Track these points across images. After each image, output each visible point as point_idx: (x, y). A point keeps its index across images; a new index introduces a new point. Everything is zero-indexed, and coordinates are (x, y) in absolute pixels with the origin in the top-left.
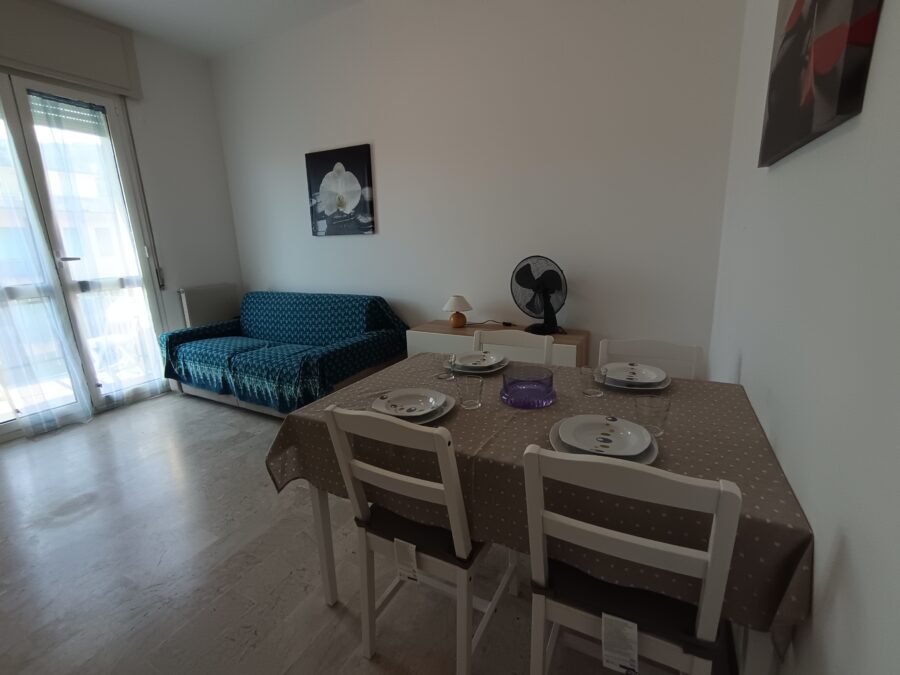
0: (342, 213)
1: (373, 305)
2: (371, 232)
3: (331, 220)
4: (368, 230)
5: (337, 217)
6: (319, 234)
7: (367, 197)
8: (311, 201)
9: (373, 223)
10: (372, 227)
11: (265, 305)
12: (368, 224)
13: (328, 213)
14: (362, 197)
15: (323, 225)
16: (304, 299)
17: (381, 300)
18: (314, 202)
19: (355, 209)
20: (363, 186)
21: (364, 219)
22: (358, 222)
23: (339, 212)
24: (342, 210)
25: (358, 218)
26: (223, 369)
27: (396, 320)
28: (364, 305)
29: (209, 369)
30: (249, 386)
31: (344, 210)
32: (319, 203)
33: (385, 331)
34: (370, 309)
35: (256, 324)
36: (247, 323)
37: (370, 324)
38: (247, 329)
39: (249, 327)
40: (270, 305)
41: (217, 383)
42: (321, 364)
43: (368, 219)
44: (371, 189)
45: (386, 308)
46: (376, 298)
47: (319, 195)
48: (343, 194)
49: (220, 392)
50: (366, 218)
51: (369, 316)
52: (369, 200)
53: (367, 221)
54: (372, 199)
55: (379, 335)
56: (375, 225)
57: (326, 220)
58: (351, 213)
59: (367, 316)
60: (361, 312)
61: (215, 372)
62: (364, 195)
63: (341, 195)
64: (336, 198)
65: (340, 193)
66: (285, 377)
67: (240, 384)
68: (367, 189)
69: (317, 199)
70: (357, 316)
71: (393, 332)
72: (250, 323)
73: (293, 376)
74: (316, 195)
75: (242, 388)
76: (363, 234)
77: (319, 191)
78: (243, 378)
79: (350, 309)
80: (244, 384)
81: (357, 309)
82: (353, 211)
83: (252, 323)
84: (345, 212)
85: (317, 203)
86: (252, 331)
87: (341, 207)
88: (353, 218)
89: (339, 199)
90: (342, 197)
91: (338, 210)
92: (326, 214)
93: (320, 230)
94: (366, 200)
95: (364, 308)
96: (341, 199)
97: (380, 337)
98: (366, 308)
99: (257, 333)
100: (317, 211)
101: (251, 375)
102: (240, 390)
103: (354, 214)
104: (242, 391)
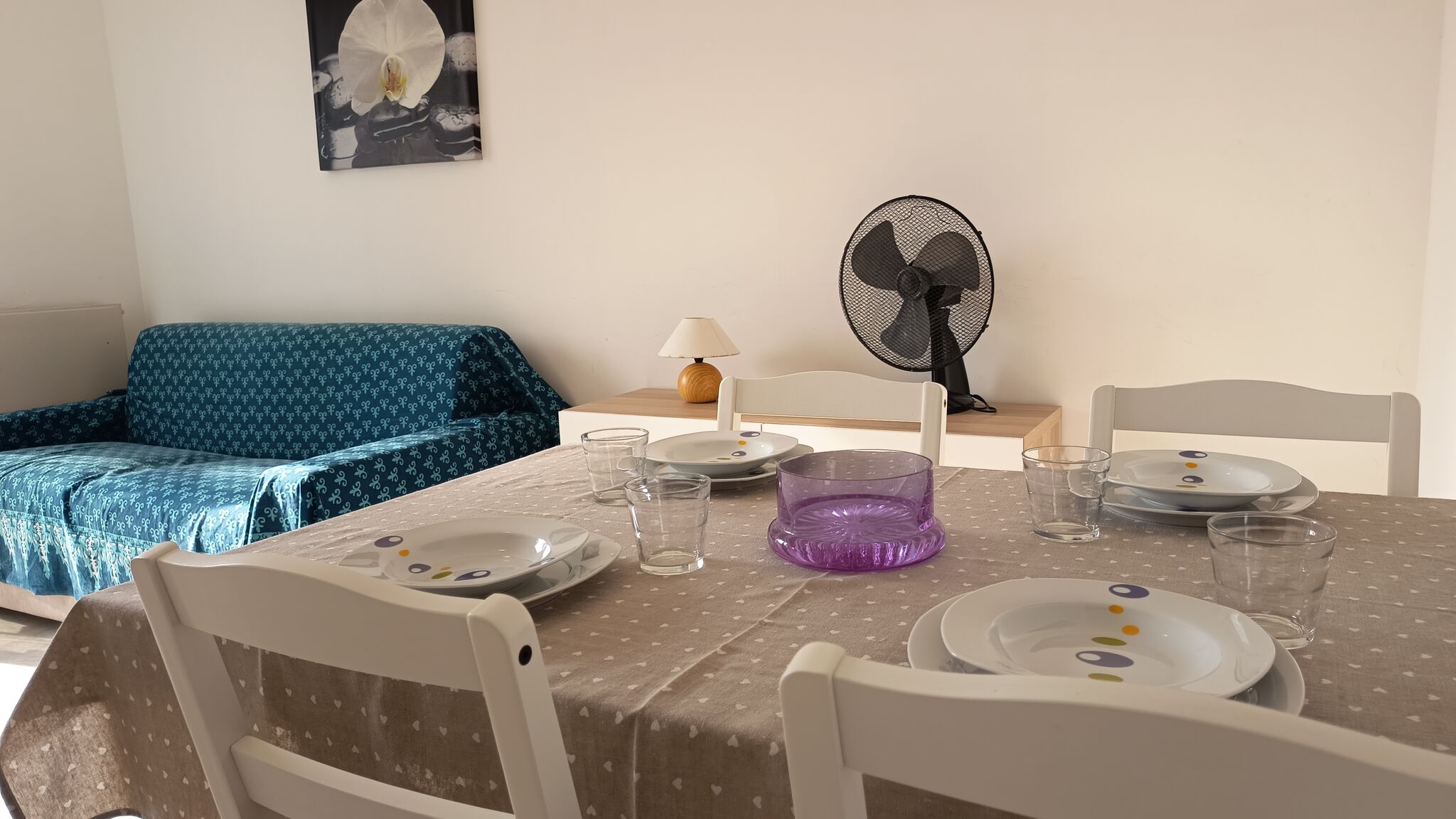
0: (397, 107)
1: (476, 349)
2: (473, 155)
3: (367, 126)
4: (462, 149)
5: (383, 117)
6: (336, 164)
7: (461, 62)
8: (316, 78)
9: (476, 130)
10: (471, 141)
11: (190, 356)
12: (464, 133)
13: (360, 108)
14: (448, 60)
15: (346, 141)
16: (292, 338)
17: (500, 337)
18: (325, 79)
19: (430, 94)
20: (449, 31)
21: (451, 121)
22: (437, 129)
23: (388, 105)
24: (396, 99)
25: (438, 118)
26: (49, 523)
27: (538, 388)
28: (451, 346)
29: (12, 525)
30: (118, 570)
31: (401, 99)
32: (337, 82)
33: (506, 418)
34: (467, 359)
35: (166, 407)
36: (141, 407)
37: (464, 398)
38: (143, 423)
39: (147, 417)
40: (203, 358)
41: (33, 563)
42: (309, 499)
43: (462, 119)
44: (472, 37)
45: (511, 356)
46: (484, 329)
47: (337, 60)
48: (398, 55)
49: (40, 589)
50: (458, 117)
51: (462, 377)
52: (465, 68)
53: (461, 127)
54: (476, 65)
55: (488, 427)
56: (480, 138)
57: (354, 127)
58: (419, 105)
59: (456, 377)
60: (441, 368)
61: (27, 531)
62: (453, 55)
63: (392, 60)
64: (380, 67)
65: (391, 55)
66: (212, 538)
67: (93, 564)
68: (460, 39)
69: (332, 73)
70: (431, 377)
71: (529, 419)
72: (151, 406)
73: (234, 535)
74: (329, 61)
75: (97, 575)
76: (452, 160)
77: (335, 50)
78: (100, 546)
79: (412, 360)
80: (104, 565)
81: (431, 358)
82: (425, 101)
83: (155, 405)
84: (404, 103)
85: (332, 83)
86: (156, 427)
87: (393, 90)
88: (424, 119)
89: (389, 71)
90: (398, 66)
91: (386, 98)
92: (356, 111)
93: (338, 154)
94: (456, 70)
95: (451, 354)
96: (393, 70)
97: (492, 433)
98: (456, 357)
99: (168, 431)
100: (333, 105)
101: (123, 538)
102: (93, 580)
103: (428, 108)
104: (98, 582)
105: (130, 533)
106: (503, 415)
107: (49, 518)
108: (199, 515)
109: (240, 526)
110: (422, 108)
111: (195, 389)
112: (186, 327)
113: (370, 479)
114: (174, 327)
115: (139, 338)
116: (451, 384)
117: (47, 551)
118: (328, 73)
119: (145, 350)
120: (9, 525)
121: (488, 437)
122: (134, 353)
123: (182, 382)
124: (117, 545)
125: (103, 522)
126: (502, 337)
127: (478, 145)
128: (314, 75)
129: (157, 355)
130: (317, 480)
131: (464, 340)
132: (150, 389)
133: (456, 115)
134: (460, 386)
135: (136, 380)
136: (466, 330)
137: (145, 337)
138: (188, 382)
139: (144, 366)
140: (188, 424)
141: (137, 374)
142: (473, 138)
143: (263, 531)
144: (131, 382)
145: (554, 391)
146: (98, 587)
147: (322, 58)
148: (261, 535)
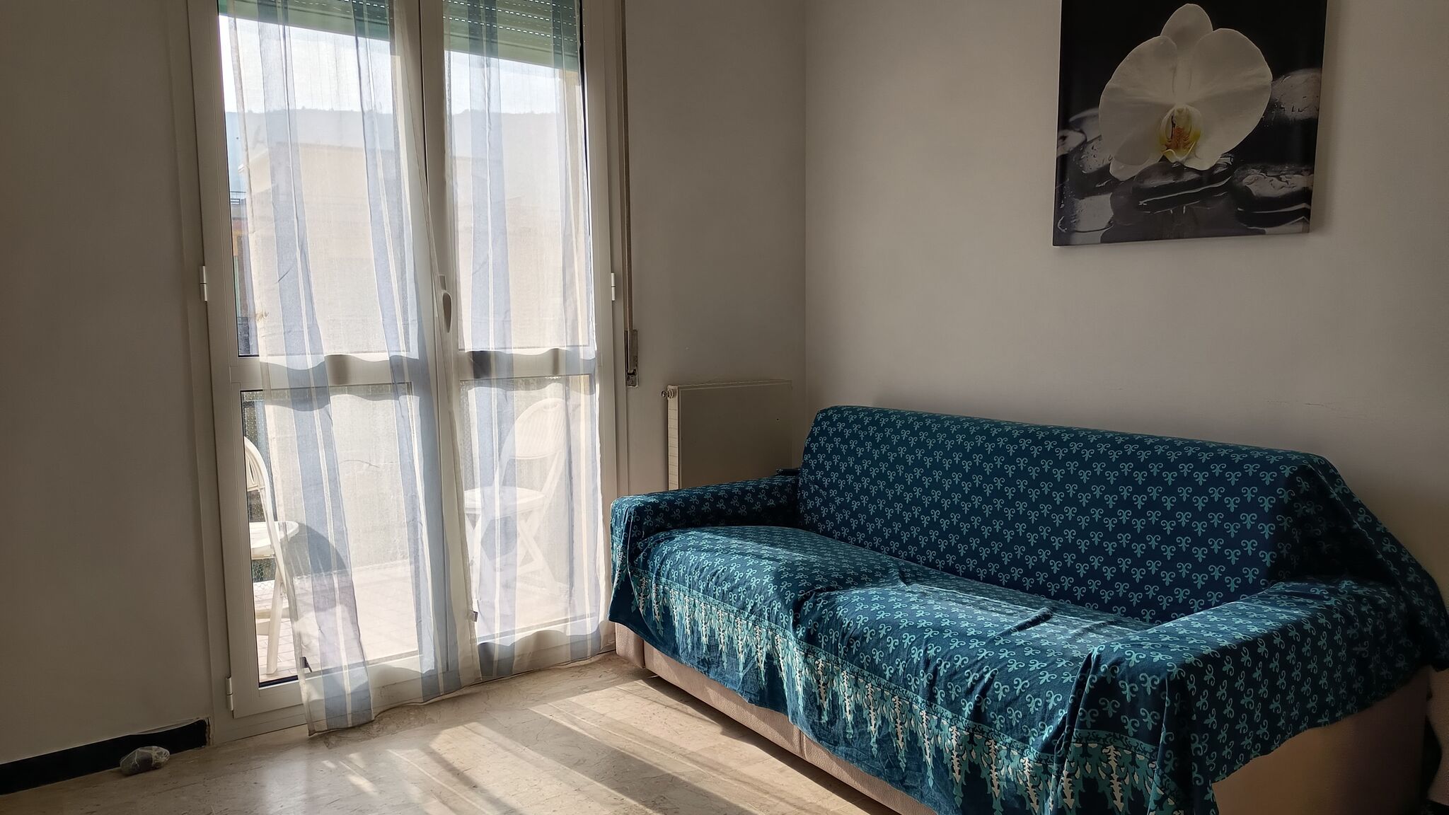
0: (1181, 169)
1: (1305, 485)
2: (1300, 227)
3: (1131, 193)
4: (1281, 220)
5: (1158, 181)
6: (1077, 237)
7: (1295, 108)
8: (1062, 138)
9: (1306, 195)
10: (1297, 210)
11: (876, 446)
12: (1285, 200)
13: (1123, 172)
14: (1272, 105)
15: (1096, 211)
17: (1326, 466)
18: (1075, 139)
19: (1237, 152)
20: (1279, 70)
21: (1271, 184)
22: (1242, 195)
23: (1165, 166)
24: (1180, 159)
25: (1245, 181)
26: (772, 630)
27: (1388, 547)
28: (1267, 479)
29: (729, 621)
30: (853, 706)
31: (1187, 159)
32: (1093, 140)
34: (1293, 500)
35: (845, 497)
36: (817, 493)
37: (1284, 552)
38: (816, 510)
39: (822, 504)
40: (893, 449)
41: (748, 668)
43: (1287, 182)
44: (1316, 74)
45: (1347, 499)
46: (1310, 458)
47: (1096, 116)
48: (1192, 105)
49: (753, 696)
50: (1280, 180)
51: (1285, 524)
52: (1300, 116)
53: (1283, 191)
54: (1321, 110)
56: (1310, 205)
57: (1109, 196)
58: (1216, 166)
59: (1277, 523)
60: (1250, 507)
61: (746, 632)
62: (1285, 100)
63: (1180, 111)
64: (1160, 121)
65: (1181, 105)
66: (1003, 711)
67: (823, 691)
68: (1299, 79)
69: (1085, 132)
70: (1233, 517)
72: (828, 494)
74: (1085, 117)
75: (826, 705)
76: (1263, 233)
77: (1095, 103)
78: (832, 673)
79: (1201, 491)
80: (835, 695)
81: (1233, 491)
82: (1228, 160)
83: (833, 493)
84: (1192, 164)
85: (1085, 143)
86: (831, 517)
87: (1177, 148)
88: (1223, 183)
89: (1174, 125)
90: (1189, 117)
91: (1164, 159)
92: (1115, 176)
93: (1082, 226)
94: (1286, 119)
95: (1268, 490)
96: (1180, 124)
98: (1275, 495)
99: (846, 523)
100: (1083, 168)
101: (866, 673)
102: (820, 708)
103: (1230, 170)
104: (825, 713)
107: (773, 625)
110: (1220, 170)
111: (882, 484)
112: (869, 412)
113: (1235, 678)
114: (854, 410)
115: (816, 419)
116: (1266, 530)
117: (764, 658)
118: (1081, 132)
119: (823, 433)
122: (811, 434)
123: (866, 473)
124: (857, 678)
127: (1306, 213)
128: (1061, 134)
129: (837, 440)
131: (1287, 472)
132: (827, 475)
133: (1278, 177)
134: (1279, 535)
135: (813, 463)
136: (1286, 458)
137: (825, 419)
138: (873, 474)
139: (822, 450)
140: (870, 519)
141: (814, 457)
142: (1303, 206)
143: (1094, 726)
144: (806, 465)
145: (1410, 554)
146: (825, 718)
147: (1076, 114)
148: (1091, 731)
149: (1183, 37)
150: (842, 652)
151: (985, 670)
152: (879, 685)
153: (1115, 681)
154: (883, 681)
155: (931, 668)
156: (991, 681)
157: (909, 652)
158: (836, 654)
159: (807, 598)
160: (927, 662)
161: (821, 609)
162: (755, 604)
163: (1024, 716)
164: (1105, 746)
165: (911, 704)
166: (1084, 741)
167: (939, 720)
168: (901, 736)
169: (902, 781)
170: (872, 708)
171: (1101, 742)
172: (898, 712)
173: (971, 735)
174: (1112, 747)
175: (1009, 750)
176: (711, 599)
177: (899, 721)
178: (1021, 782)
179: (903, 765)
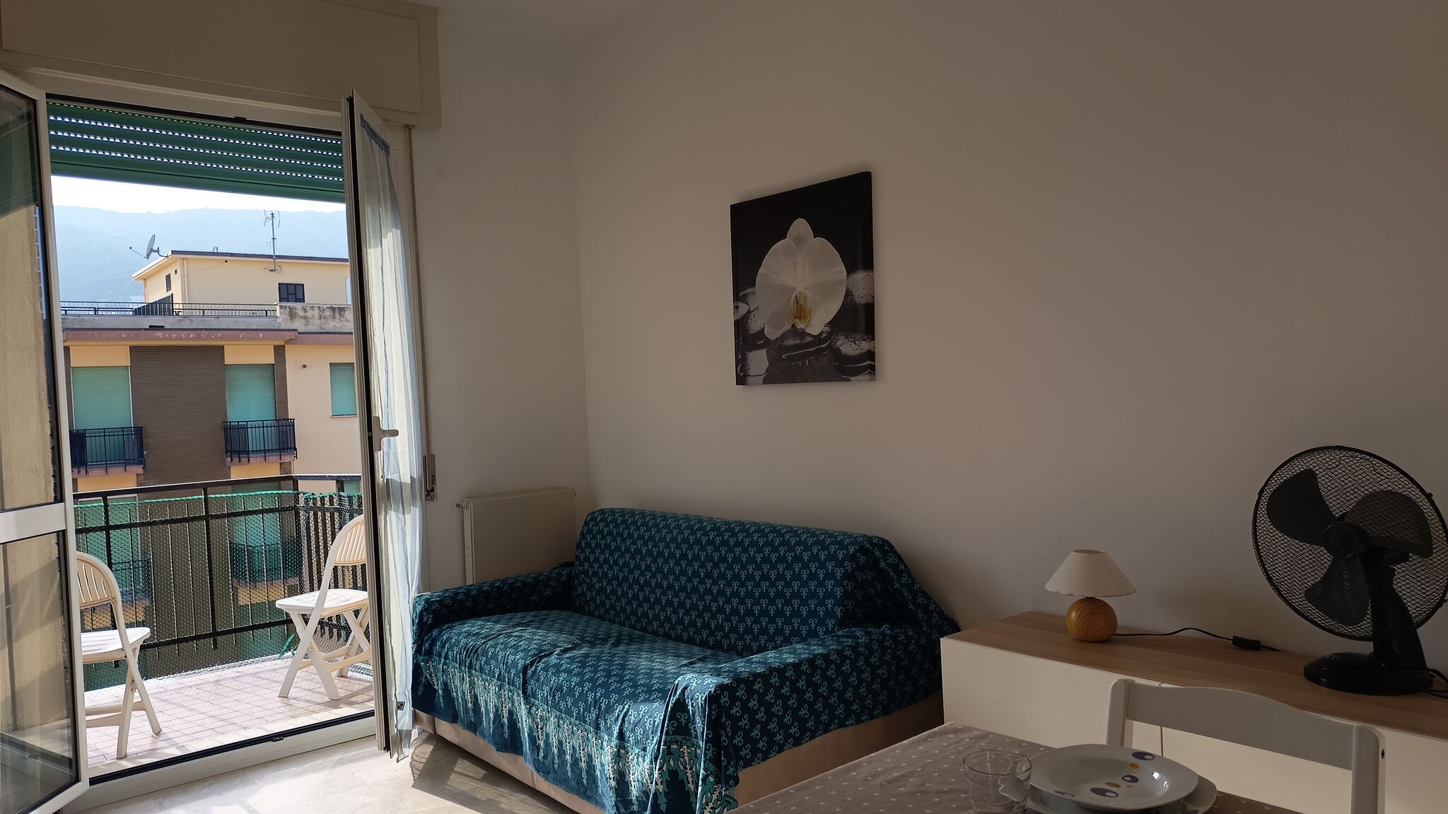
0: (803, 334)
1: (862, 559)
2: (868, 377)
3: (777, 349)
4: (857, 372)
5: (790, 342)
6: (750, 380)
7: (860, 297)
8: (736, 308)
9: (871, 355)
10: (865, 366)
11: (624, 540)
12: (860, 358)
13: (772, 334)
14: (848, 293)
15: (759, 361)
16: (706, 532)
17: (885, 547)
18: (744, 309)
19: (830, 323)
20: (851, 270)
21: (849, 347)
22: (837, 354)
23: (795, 332)
24: (803, 327)
25: (838, 344)
26: (511, 691)
27: (920, 600)
28: (840, 556)
29: (485, 688)
31: (807, 326)
32: (753, 311)
33: (889, 632)
34: (854, 569)
35: (602, 583)
36: (584, 581)
37: (850, 607)
38: (584, 595)
39: (587, 590)
40: (634, 543)
41: (497, 724)
42: (714, 711)
43: (859, 345)
44: (871, 274)
45: (895, 567)
46: (870, 539)
47: (754, 293)
48: (806, 289)
49: (500, 746)
50: (856, 344)
51: (849, 587)
52: (863, 301)
53: (858, 352)
54: (873, 297)
55: (871, 640)
56: (874, 361)
57: (766, 350)
58: (822, 332)
59: (844, 586)
60: (831, 576)
61: (495, 695)
62: (854, 290)
63: (800, 293)
64: (790, 299)
65: (800, 288)
66: (633, 731)
67: (540, 734)
68: (860, 276)
69: (749, 304)
70: (821, 584)
71: (910, 633)
72: (591, 581)
73: (650, 732)
74: (748, 294)
75: (542, 745)
76: (849, 380)
77: (754, 285)
78: (546, 719)
79: (805, 566)
80: (547, 736)
81: (822, 565)
82: (828, 329)
83: (595, 580)
84: (809, 330)
85: (749, 312)
86: (593, 600)
87: (800, 319)
88: (825, 345)
89: (797, 302)
90: (805, 297)
91: (794, 326)
92: (768, 336)
93: (751, 372)
94: (856, 303)
95: (840, 564)
96: (801, 303)
97: (875, 647)
98: (844, 567)
99: (603, 604)
100: (749, 330)
101: (564, 716)
102: (538, 747)
103: (830, 335)
104: (541, 751)
105: (569, 712)
106: (885, 628)
107: (511, 687)
108: (624, 708)
109: (656, 724)
110: (824, 335)
111: (626, 571)
112: (622, 512)
113: (765, 694)
114: (612, 511)
115: (586, 520)
116: (838, 592)
117: (507, 715)
118: (747, 304)
119: (590, 531)
120: (483, 687)
121: (871, 652)
122: (582, 533)
123: (616, 562)
124: (558, 721)
125: (550, 699)
126: (886, 548)
127: (872, 368)
128: (735, 305)
129: (599, 537)
130: (722, 693)
131: (852, 551)
132: (591, 566)
133: (854, 342)
134: (846, 595)
135: (582, 556)
136: (854, 539)
137: (591, 520)
138: (621, 563)
139: (589, 545)
140: (618, 600)
141: (583, 551)
142: (868, 362)
143: (674, 733)
144: (577, 558)
145: (936, 604)
146: (542, 754)
147: (742, 291)
148: (673, 737)
149: (799, 241)
150: (550, 702)
151: (625, 703)
152: (571, 723)
153: (684, 700)
154: (573, 720)
155: (597, 707)
156: (628, 710)
157: (587, 697)
158: (547, 705)
159: (532, 664)
160: (596, 701)
161: (540, 671)
162: (500, 672)
163: (644, 732)
164: (681, 747)
165: (588, 734)
166: (668, 744)
167: (602, 742)
168: (583, 759)
169: (585, 793)
170: (568, 741)
171: (679, 744)
172: (581, 742)
173: (618, 751)
174: (685, 747)
175: (638, 758)
176: (474, 672)
177: (582, 748)
178: (645, 781)
179: (585, 781)
